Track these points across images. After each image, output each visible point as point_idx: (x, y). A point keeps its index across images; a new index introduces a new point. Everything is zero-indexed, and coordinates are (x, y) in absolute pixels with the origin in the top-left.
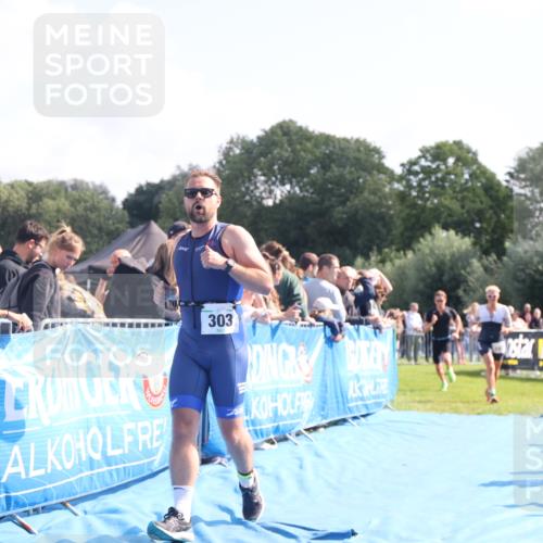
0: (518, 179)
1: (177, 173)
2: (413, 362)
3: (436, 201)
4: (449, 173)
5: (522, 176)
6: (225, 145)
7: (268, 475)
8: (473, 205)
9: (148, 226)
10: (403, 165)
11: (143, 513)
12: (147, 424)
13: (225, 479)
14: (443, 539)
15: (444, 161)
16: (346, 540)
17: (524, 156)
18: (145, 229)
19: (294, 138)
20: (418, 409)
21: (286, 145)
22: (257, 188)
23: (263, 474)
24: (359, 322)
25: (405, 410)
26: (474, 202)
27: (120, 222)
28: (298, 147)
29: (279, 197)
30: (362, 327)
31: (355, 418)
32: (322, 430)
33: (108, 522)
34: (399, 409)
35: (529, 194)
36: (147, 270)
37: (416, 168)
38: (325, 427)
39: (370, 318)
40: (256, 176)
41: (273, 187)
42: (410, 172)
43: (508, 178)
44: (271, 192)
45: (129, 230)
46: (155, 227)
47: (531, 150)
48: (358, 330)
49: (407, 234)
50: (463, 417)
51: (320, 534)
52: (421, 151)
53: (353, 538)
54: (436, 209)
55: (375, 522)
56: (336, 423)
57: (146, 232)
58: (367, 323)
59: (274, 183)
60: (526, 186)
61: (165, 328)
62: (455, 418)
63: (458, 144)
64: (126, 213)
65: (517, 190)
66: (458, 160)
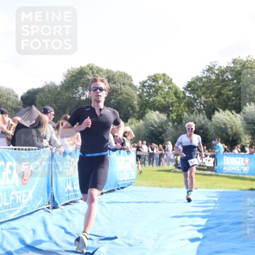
0: (188, 90)
1: (45, 85)
2: (143, 166)
3: (154, 98)
4: (159, 87)
5: (189, 89)
6: (66, 73)
7: (81, 213)
8: (169, 100)
9: (31, 108)
10: (140, 83)
11: (27, 229)
12: (20, 192)
13: (63, 215)
14: (154, 240)
15: (157, 82)
16: (113, 240)
17: (190, 81)
18: (30, 109)
19: (95, 71)
20: (145, 186)
21: (91, 74)
22: (79, 92)
23: (79, 213)
24: (121, 149)
25: (140, 186)
26: (169, 99)
27: (20, 105)
28: (97, 75)
29: (88, 96)
30: (122, 151)
31: (118, 189)
32: (104, 194)
33: (11, 233)
34: (137, 186)
35: (192, 97)
36: (30, 126)
37: (146, 84)
38: (106, 193)
39: (125, 147)
40: (78, 87)
41: (85, 92)
42: (144, 86)
43: (183, 90)
44: (84, 94)
45: (23, 109)
46: (34, 108)
47: (193, 78)
48: (120, 153)
49: (142, 112)
50: (164, 189)
51: (102, 238)
52: (148, 77)
53: (116, 240)
54: (154, 101)
55: (125, 233)
56: (110, 191)
57: (30, 110)
58: (124, 149)
59: (86, 90)
60: (191, 93)
61: (37, 151)
62: (160, 189)
63: (164, 75)
64: (22, 102)
65: (187, 94)
66: (164, 82)
